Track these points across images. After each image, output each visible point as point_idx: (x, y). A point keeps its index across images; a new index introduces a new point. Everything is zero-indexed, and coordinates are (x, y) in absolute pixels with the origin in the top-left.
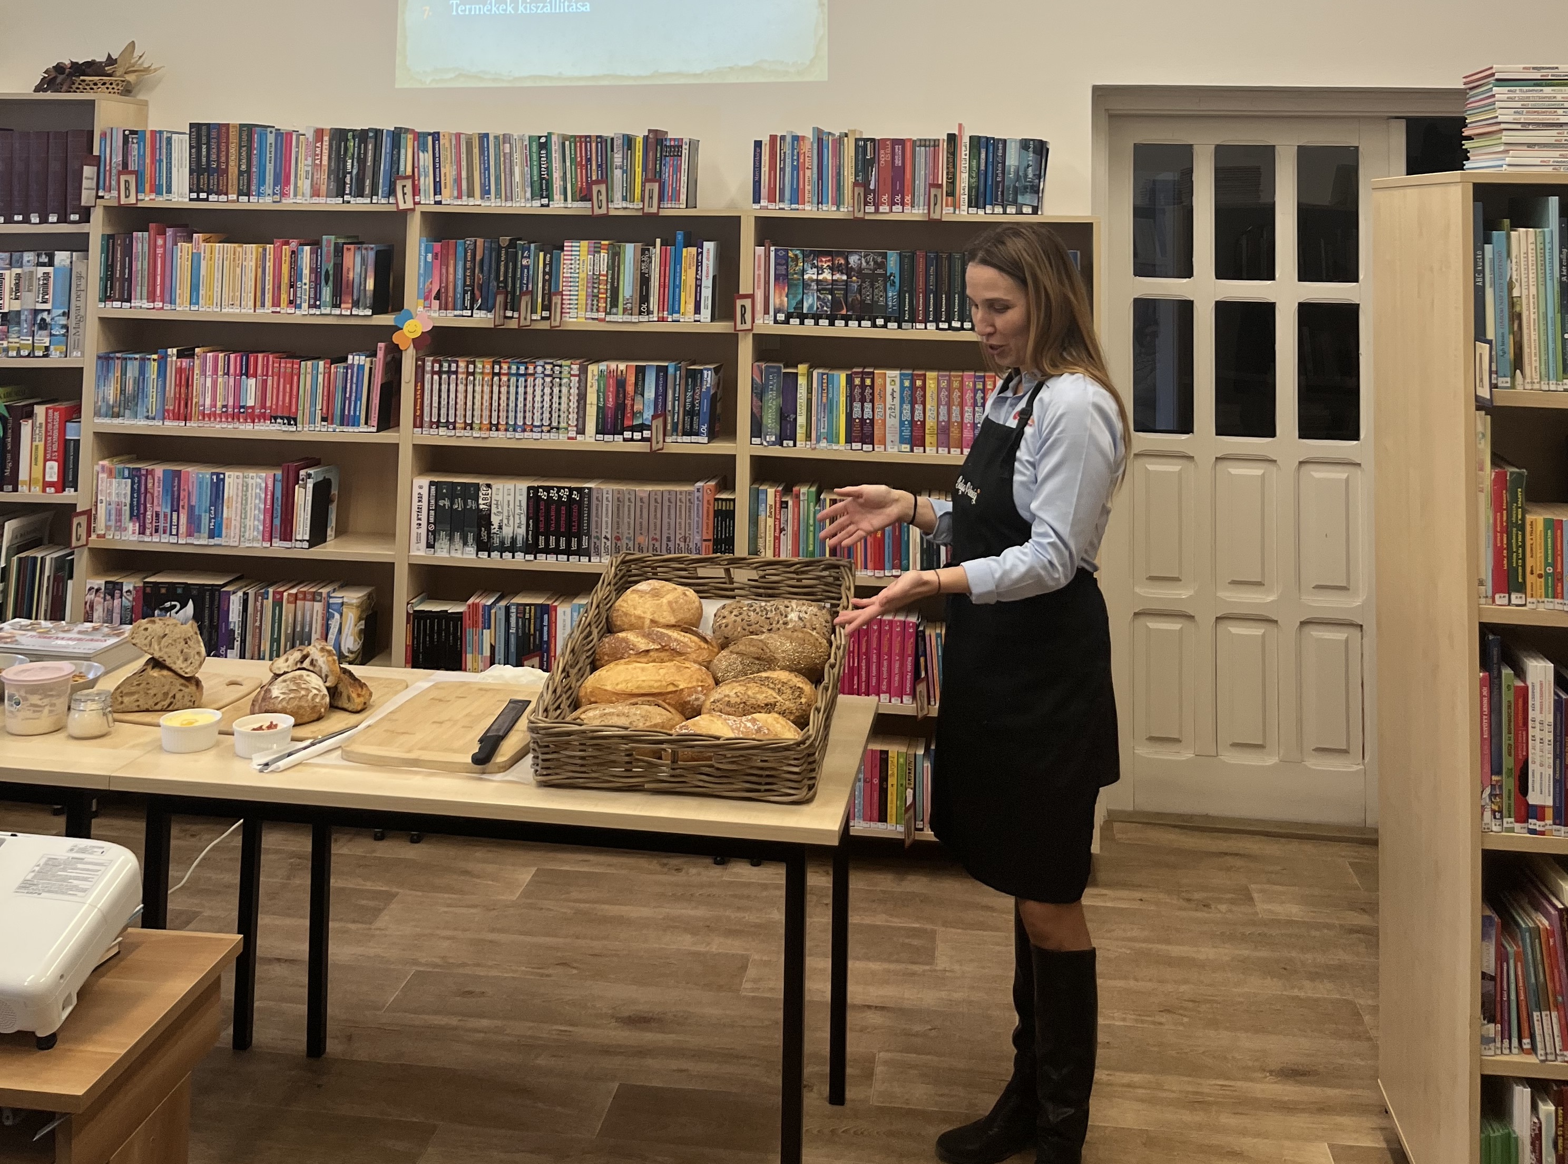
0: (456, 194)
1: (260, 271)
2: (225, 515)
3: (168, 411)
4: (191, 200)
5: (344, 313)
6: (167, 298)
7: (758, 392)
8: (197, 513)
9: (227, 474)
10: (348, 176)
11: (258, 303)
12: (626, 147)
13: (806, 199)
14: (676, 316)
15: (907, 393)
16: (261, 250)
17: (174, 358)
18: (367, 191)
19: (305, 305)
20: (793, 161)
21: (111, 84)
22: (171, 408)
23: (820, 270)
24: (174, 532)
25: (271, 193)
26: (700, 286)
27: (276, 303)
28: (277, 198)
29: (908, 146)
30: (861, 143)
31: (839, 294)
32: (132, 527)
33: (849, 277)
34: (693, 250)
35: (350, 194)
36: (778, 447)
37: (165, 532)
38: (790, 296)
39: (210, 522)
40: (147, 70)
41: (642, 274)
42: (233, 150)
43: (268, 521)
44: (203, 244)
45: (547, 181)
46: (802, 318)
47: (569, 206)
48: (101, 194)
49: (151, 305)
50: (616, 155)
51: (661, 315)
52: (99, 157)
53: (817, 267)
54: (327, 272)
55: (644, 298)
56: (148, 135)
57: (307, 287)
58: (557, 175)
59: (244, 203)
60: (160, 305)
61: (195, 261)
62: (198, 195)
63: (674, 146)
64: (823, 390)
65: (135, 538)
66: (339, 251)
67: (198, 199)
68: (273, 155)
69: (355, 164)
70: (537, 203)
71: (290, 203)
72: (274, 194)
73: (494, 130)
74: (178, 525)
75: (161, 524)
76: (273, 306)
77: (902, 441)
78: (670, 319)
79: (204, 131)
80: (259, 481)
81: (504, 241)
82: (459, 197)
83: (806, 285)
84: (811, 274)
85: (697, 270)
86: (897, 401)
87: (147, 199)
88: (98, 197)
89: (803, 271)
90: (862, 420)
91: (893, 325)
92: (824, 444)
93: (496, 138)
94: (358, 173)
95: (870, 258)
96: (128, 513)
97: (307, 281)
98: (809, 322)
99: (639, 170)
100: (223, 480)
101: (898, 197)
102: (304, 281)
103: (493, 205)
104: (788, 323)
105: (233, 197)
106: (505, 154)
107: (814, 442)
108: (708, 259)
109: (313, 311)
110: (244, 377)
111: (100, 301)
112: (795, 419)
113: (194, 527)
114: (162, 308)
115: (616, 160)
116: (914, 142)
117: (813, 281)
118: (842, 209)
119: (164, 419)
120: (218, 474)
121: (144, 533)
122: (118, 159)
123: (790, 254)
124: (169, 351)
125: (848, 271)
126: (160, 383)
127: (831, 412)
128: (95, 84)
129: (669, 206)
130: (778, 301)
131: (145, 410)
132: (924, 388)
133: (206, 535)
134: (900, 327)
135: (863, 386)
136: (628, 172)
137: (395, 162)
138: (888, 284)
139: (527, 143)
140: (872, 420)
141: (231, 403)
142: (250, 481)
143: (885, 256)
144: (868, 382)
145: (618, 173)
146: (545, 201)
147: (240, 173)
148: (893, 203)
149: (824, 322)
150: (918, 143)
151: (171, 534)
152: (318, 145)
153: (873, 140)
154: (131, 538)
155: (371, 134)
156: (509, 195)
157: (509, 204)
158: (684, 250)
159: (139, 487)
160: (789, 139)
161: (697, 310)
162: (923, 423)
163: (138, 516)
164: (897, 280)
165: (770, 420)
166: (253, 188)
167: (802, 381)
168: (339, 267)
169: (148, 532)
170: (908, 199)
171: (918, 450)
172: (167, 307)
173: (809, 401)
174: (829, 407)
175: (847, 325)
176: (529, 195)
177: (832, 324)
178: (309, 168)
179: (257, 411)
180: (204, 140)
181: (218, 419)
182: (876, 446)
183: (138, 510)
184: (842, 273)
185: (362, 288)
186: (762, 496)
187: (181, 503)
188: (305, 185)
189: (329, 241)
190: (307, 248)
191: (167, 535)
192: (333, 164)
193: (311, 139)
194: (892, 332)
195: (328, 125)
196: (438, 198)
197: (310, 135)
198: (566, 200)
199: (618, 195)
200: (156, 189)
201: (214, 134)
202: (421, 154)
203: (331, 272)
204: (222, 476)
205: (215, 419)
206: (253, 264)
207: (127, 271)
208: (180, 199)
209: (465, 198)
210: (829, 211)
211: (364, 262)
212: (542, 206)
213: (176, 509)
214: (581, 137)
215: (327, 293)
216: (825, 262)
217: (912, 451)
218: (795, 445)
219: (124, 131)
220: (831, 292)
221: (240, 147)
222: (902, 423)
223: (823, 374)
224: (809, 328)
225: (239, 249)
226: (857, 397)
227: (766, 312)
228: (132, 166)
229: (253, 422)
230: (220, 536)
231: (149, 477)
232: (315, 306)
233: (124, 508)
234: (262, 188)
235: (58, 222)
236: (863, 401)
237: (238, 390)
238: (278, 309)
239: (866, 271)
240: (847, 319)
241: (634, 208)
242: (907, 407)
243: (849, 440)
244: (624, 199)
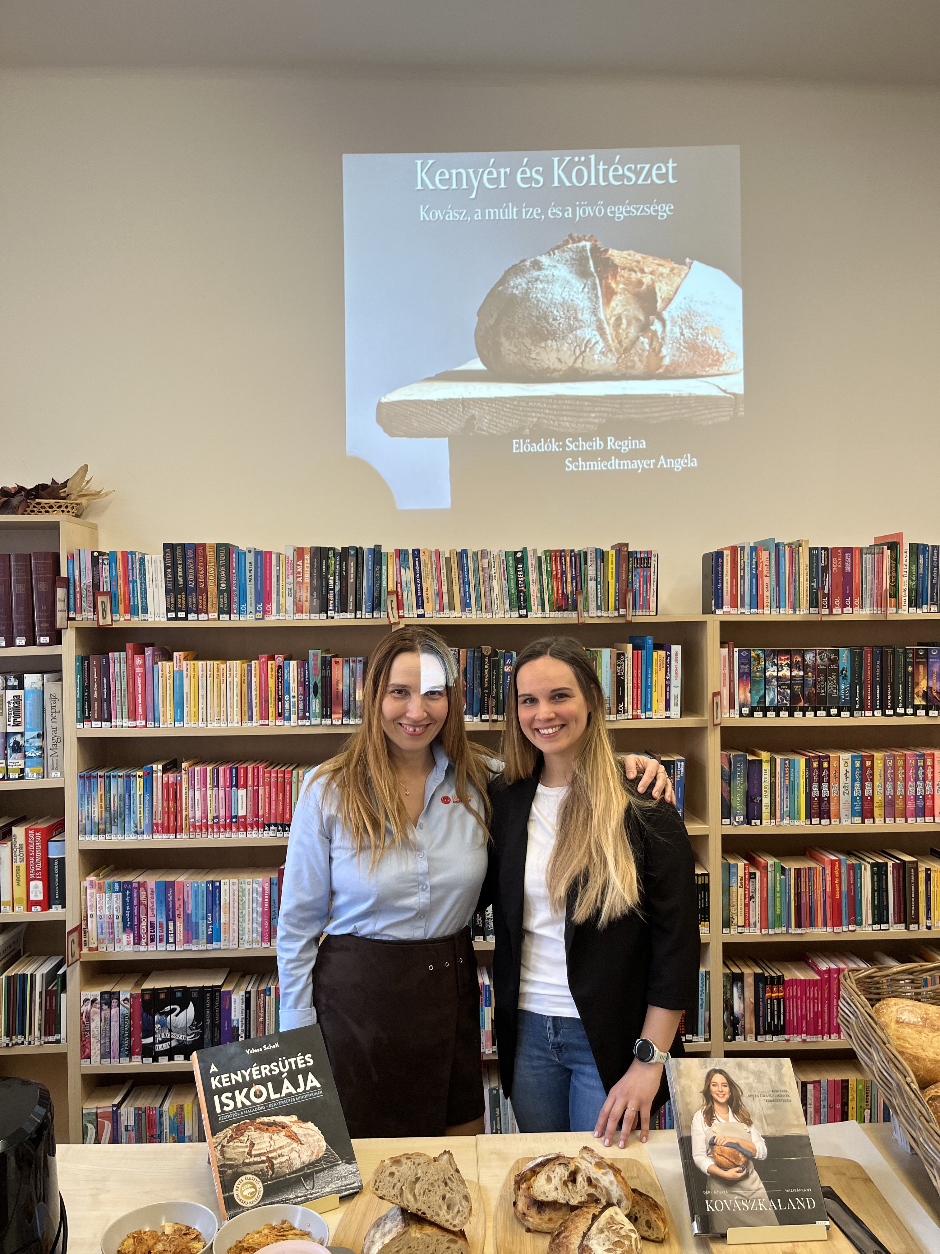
0: (438, 607)
1: (245, 686)
2: (222, 921)
3: (157, 825)
4: (168, 619)
5: (334, 722)
6: (150, 716)
7: (727, 778)
8: (194, 920)
9: (222, 882)
10: (331, 593)
11: (246, 717)
12: (599, 560)
13: (765, 604)
14: (648, 714)
15: (857, 772)
16: (245, 665)
17: (160, 774)
18: (351, 606)
19: (294, 717)
20: (751, 569)
21: (67, 507)
22: (160, 822)
23: (779, 668)
24: (171, 940)
25: (253, 612)
26: (670, 686)
27: (264, 715)
28: (260, 615)
29: (857, 554)
30: (815, 552)
31: (797, 688)
32: (126, 938)
33: (806, 672)
34: (662, 653)
35: (334, 610)
36: (745, 826)
37: (161, 941)
38: (754, 692)
39: (208, 928)
40: (97, 494)
41: (618, 677)
42: (211, 569)
43: (266, 923)
44: (185, 662)
45: (525, 593)
46: (765, 711)
47: (547, 616)
48: (72, 615)
49: (133, 724)
50: (589, 568)
51: (635, 713)
52: (68, 579)
53: (777, 665)
54: (315, 685)
55: (620, 699)
56: (119, 556)
57: (296, 699)
58: (534, 588)
59: (225, 621)
60: (144, 723)
61: (178, 679)
62: (176, 615)
63: (644, 558)
64: (785, 774)
65: (131, 948)
66: (326, 665)
67: (176, 618)
68: (253, 574)
69: (337, 581)
70: (515, 614)
71: (272, 620)
72: (256, 611)
73: (473, 547)
74: (174, 933)
75: (157, 934)
76: (261, 719)
77: (854, 814)
78: (643, 717)
79: (179, 552)
80: (255, 885)
81: (487, 649)
82: (442, 609)
83: (767, 681)
84: (771, 672)
85: (666, 672)
86: (849, 780)
87: (122, 619)
88: (69, 619)
89: (765, 669)
90: (820, 797)
91: (845, 714)
92: (786, 821)
93: (475, 554)
94: (340, 590)
95: (824, 655)
96: (121, 925)
97: (296, 695)
98: (771, 714)
99: (612, 581)
100: (219, 887)
101: (849, 600)
102: (292, 694)
103: (474, 617)
104: (752, 716)
105: (213, 615)
106: (483, 569)
107: (778, 820)
108: (676, 661)
109: (301, 723)
110: (234, 788)
111: (78, 721)
112: (761, 801)
113: (191, 934)
114: (146, 726)
115: (589, 572)
116: (863, 549)
117: (773, 677)
118: (798, 612)
119: (153, 832)
120: (213, 883)
121: (139, 944)
122: (87, 580)
123: (753, 654)
124: (155, 767)
125: (804, 667)
126: (147, 799)
127: (793, 792)
128: (51, 507)
129: (641, 613)
130: (742, 697)
131: (133, 825)
132: (872, 767)
133: (205, 941)
134: (852, 715)
135: (820, 768)
136: (602, 582)
137: (377, 578)
138: (841, 678)
139: (504, 558)
140: (829, 798)
141: (222, 813)
142: (247, 887)
143: (837, 653)
144: (825, 765)
145: (592, 584)
146: (523, 612)
147: (220, 592)
148: (844, 606)
149: (784, 714)
150: (865, 551)
151: (167, 942)
152: (300, 563)
153: (826, 549)
154: (126, 949)
155: (352, 552)
156: (489, 607)
157: (489, 616)
158: (655, 654)
159: (131, 900)
160: (747, 550)
161: (668, 707)
162: (872, 797)
163: (132, 928)
164: (849, 674)
165: (738, 802)
166: (234, 606)
167: (766, 767)
168: (327, 680)
169: (143, 942)
170: (857, 601)
171: (868, 821)
172: (150, 724)
173: (773, 785)
174: (791, 789)
175: (804, 715)
176: (507, 607)
177: (791, 715)
178: (292, 586)
179: (249, 820)
180: (179, 560)
181: (210, 830)
182: (832, 820)
183: (132, 920)
184: (800, 670)
185: (352, 699)
186: (733, 870)
187: (177, 912)
188: (288, 602)
189: (315, 656)
190: (293, 663)
191: (164, 944)
192: (315, 582)
193: (291, 558)
194: (845, 720)
195: (308, 544)
196: (421, 611)
197: (291, 554)
198: (543, 610)
199: (593, 605)
200: (131, 610)
201: (190, 554)
202: (403, 570)
203: (319, 685)
204: (217, 884)
205: (207, 830)
206: (236, 680)
207: (105, 691)
208: (157, 619)
209: (446, 611)
210: (786, 614)
211: (353, 674)
212: (521, 616)
213: (171, 917)
214: (555, 551)
215: (315, 704)
216: (784, 661)
217: (863, 822)
218: (761, 824)
219: (92, 553)
220: (790, 687)
221: (218, 567)
222: (853, 799)
223: (785, 760)
224: (771, 720)
225: (223, 666)
226: (816, 778)
227: (732, 706)
228: (105, 587)
229: (246, 830)
230: (219, 940)
231: (142, 889)
232: (304, 718)
233: (116, 920)
234: (243, 606)
235: (26, 645)
236: (820, 781)
237: (229, 802)
238: (267, 722)
239: (821, 667)
240: (804, 710)
241: (609, 616)
242: (858, 785)
243: (809, 816)
244: (598, 608)
